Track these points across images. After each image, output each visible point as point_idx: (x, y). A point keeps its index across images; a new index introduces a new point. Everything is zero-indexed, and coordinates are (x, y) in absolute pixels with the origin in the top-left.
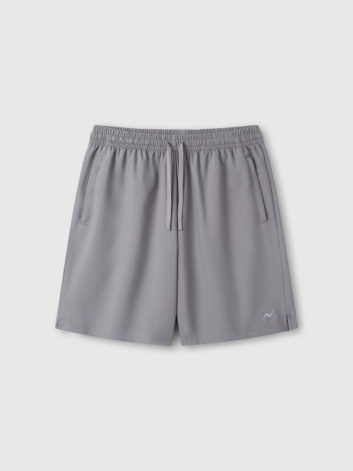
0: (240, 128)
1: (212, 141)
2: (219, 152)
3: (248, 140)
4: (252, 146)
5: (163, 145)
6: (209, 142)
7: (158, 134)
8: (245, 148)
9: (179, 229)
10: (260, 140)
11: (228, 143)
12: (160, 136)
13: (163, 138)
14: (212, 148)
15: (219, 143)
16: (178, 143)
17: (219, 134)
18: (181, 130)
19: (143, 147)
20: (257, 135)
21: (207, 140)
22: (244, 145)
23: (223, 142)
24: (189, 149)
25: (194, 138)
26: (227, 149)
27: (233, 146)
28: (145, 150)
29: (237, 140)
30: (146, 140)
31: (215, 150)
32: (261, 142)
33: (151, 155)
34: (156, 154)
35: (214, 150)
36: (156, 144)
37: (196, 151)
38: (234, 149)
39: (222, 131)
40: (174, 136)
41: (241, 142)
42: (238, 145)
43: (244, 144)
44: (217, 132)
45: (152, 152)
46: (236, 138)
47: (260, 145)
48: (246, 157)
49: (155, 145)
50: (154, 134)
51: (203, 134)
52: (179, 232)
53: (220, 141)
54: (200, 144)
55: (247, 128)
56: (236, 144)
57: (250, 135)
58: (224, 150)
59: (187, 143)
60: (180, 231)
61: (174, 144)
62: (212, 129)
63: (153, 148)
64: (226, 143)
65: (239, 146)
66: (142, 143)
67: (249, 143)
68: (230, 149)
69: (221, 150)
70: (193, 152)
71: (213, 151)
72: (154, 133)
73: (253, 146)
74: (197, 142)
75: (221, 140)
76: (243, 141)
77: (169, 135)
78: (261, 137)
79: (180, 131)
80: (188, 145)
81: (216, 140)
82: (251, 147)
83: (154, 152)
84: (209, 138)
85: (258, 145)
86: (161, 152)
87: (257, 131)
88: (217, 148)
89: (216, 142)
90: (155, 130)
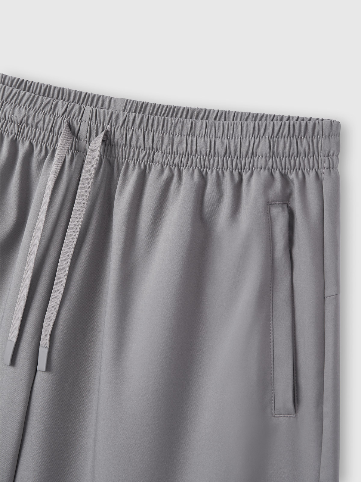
0: (285, 119)
1: (189, 143)
2: (203, 178)
3: (293, 154)
4: (297, 174)
5: (57, 129)
6: (181, 143)
7: (49, 99)
8: (277, 175)
9: (39, 368)
10: (326, 159)
11: (235, 153)
12: (54, 103)
13: (60, 110)
14: (184, 161)
15: (208, 150)
16: (95, 131)
17: (217, 125)
18: (116, 100)
19: (9, 125)
20: (324, 145)
21: (175, 138)
22: (279, 166)
23: (220, 149)
24: (120, 151)
25: (142, 126)
26: (227, 174)
27: (247, 166)
28: (11, 137)
29: (263, 147)
30: (17, 109)
31: (193, 171)
32: (326, 165)
33: (22, 150)
34: (36, 151)
35: (189, 169)
36: (40, 125)
37: (140, 164)
38: (246, 172)
39: (229, 118)
40: (88, 109)
41: (272, 154)
42: (261, 162)
43: (281, 161)
44: (215, 119)
45: (27, 143)
46: (262, 140)
47: (320, 174)
48: (269, 205)
49: (37, 127)
50: (41, 97)
51: (170, 119)
52: (39, 374)
53: (212, 146)
54: (155, 146)
55: (303, 123)
56: (256, 160)
57: (304, 141)
58: (217, 173)
59: (118, 134)
60: (42, 373)
61: (83, 133)
62: (201, 110)
63: (31, 135)
64: (230, 153)
65: (263, 166)
66: (7, 114)
67: (292, 161)
68: (236, 173)
69: (209, 172)
70: (131, 165)
71: (185, 172)
72: (39, 93)
73: (300, 173)
74: (148, 137)
75: (218, 142)
76: (278, 154)
77: (77, 106)
78: (331, 153)
79: (112, 100)
80: (120, 141)
81: (201, 141)
82: (292, 176)
83: (31, 144)
84: (185, 132)
85: (312, 174)
86: (49, 148)
87: (327, 134)
88: (199, 165)
89: (202, 144)
90: (51, 86)
